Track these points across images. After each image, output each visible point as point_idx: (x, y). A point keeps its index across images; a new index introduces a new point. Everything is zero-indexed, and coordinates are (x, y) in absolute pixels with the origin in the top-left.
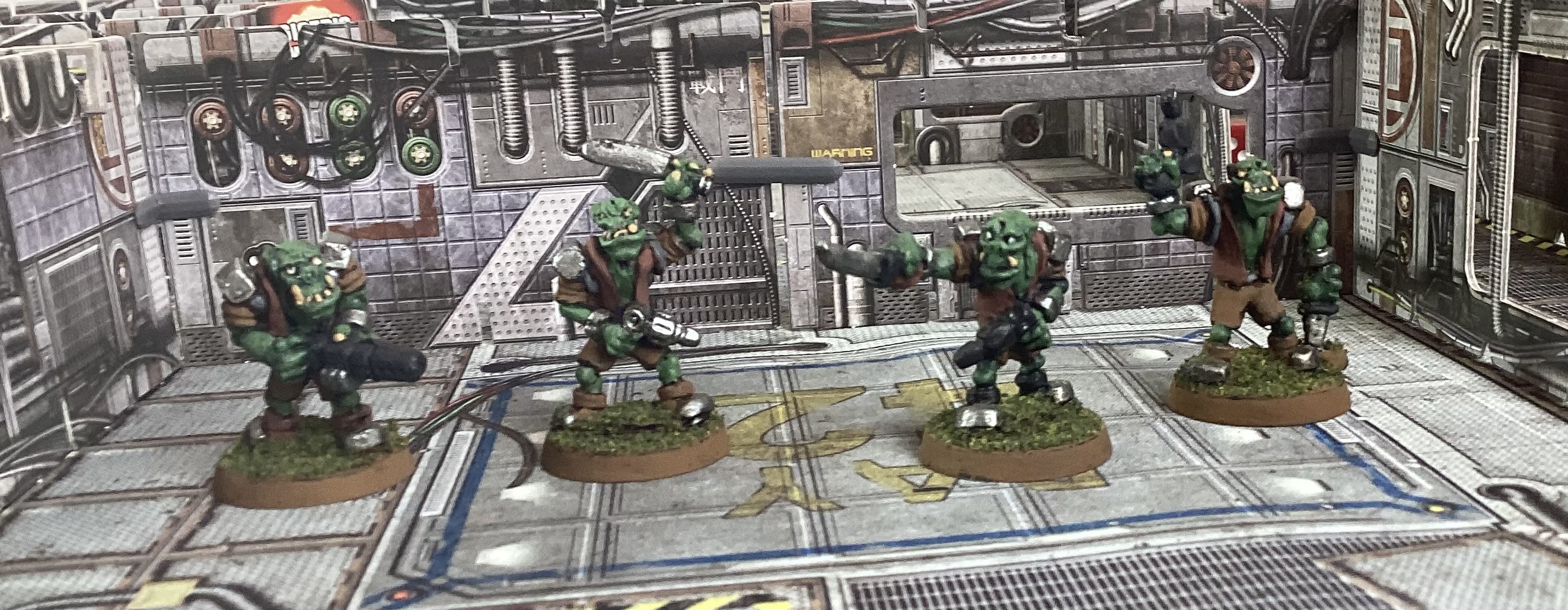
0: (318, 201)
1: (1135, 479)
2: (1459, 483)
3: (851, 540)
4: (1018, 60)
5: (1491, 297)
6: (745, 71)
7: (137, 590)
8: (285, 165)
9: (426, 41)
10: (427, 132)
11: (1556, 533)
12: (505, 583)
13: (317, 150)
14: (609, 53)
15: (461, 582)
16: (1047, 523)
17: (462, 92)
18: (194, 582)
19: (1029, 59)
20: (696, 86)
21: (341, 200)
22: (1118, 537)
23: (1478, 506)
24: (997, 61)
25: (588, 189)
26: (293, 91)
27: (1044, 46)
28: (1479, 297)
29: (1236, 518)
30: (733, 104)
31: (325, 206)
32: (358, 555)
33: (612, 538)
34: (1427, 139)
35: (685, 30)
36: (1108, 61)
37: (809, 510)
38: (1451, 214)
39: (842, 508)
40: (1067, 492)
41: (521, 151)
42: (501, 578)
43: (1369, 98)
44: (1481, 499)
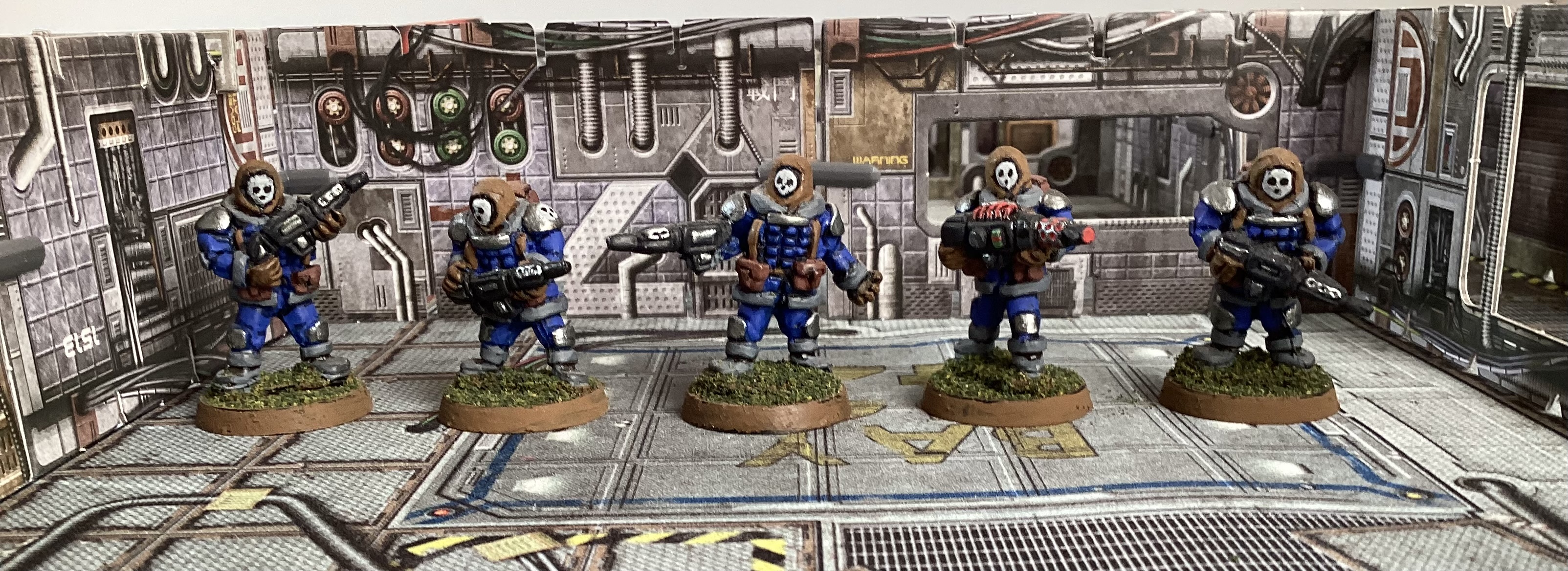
0: (422, 183)
1: (1123, 451)
2: (1438, 475)
3: (851, 492)
4: (1047, 78)
5: (1482, 311)
6: (797, 80)
7: (218, 494)
8: (394, 149)
9: (516, 44)
10: (515, 125)
11: (1529, 523)
12: (534, 508)
13: (422, 137)
14: (675, 61)
15: (496, 504)
16: (1034, 486)
17: (547, 90)
18: (268, 491)
19: (1057, 78)
20: (752, 93)
21: (441, 183)
22: (1100, 501)
23: (1455, 496)
24: (1028, 78)
25: (653, 184)
26: (401, 83)
27: (1072, 65)
28: (1470, 311)
29: (1216, 491)
30: (784, 111)
31: (427, 187)
32: (414, 477)
33: (636, 477)
34: (1431, 162)
35: (745, 40)
36: (1131, 81)
37: (816, 464)
38: (1449, 232)
39: (847, 464)
40: (1058, 460)
41: (596, 147)
42: (530, 504)
43: (1378, 125)
44: (1458, 489)
